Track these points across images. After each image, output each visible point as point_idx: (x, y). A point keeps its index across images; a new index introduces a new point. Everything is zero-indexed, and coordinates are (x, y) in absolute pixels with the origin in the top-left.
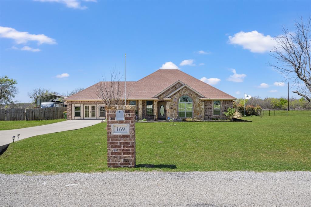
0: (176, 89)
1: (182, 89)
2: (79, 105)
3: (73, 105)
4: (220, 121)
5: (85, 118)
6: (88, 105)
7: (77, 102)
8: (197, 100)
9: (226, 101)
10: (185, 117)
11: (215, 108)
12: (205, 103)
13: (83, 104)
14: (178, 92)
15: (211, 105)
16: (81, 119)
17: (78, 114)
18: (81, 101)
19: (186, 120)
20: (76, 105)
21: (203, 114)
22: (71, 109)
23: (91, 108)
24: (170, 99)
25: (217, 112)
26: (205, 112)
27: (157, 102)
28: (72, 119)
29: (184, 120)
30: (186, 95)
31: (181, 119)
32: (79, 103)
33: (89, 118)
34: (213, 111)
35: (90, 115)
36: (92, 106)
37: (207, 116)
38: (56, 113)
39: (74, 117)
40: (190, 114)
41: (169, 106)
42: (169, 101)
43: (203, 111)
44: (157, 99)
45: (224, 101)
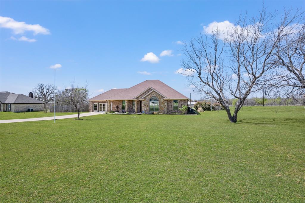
0: (148, 92)
1: (152, 92)
2: (96, 103)
5: (99, 111)
6: (101, 103)
8: (162, 100)
9: (182, 100)
10: (154, 111)
11: (174, 105)
12: (167, 102)
13: (99, 103)
14: (149, 94)
15: (171, 103)
16: (97, 112)
17: (95, 109)
18: (97, 101)
20: (94, 103)
21: (166, 109)
22: (92, 106)
24: (143, 99)
25: (176, 108)
26: (168, 108)
27: (136, 101)
28: (92, 112)
29: (153, 113)
30: (155, 96)
31: (151, 113)
33: (102, 111)
34: (173, 107)
35: (102, 109)
36: (103, 104)
37: (169, 111)
40: (157, 109)
41: (144, 104)
42: (143, 101)
43: (166, 107)
44: (136, 99)
45: (180, 100)
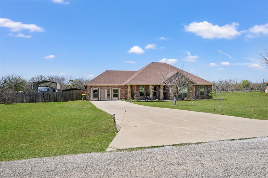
2: (97, 89)
3: (92, 89)
4: (206, 99)
5: (101, 99)
6: (104, 89)
7: (95, 87)
8: (191, 85)
9: (208, 86)
10: (183, 97)
11: (201, 91)
12: (195, 88)
13: (100, 88)
14: (178, 79)
15: (199, 89)
16: (99, 100)
17: (96, 96)
18: (99, 86)
19: (184, 100)
20: (94, 89)
22: (90, 92)
23: (106, 91)
24: (173, 84)
25: (202, 94)
26: (196, 94)
28: (91, 100)
29: (182, 100)
31: (180, 99)
32: (97, 87)
33: (105, 99)
34: (200, 93)
36: (107, 90)
38: (71, 96)
39: (93, 98)
40: (186, 95)
42: (172, 86)
43: (194, 93)
